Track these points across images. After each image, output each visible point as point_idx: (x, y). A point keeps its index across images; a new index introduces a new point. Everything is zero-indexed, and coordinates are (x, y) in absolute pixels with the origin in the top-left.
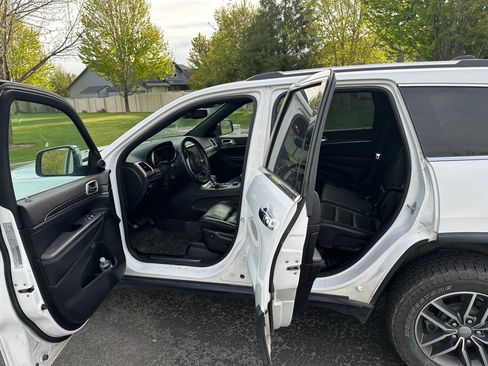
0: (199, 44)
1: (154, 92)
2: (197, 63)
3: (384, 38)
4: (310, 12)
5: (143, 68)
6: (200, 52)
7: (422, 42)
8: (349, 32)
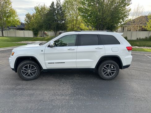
0: (28, 16)
1: (12, 30)
2: (27, 22)
3: (84, 21)
4: (64, 11)
5: (9, 22)
6: (28, 18)
7: (94, 23)
8: (75, 18)
